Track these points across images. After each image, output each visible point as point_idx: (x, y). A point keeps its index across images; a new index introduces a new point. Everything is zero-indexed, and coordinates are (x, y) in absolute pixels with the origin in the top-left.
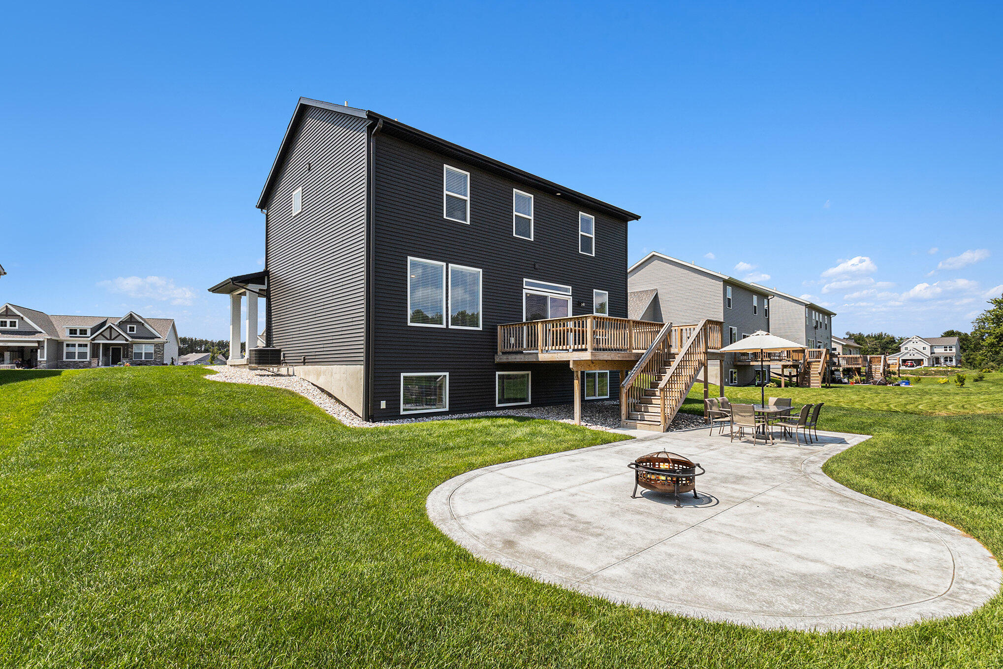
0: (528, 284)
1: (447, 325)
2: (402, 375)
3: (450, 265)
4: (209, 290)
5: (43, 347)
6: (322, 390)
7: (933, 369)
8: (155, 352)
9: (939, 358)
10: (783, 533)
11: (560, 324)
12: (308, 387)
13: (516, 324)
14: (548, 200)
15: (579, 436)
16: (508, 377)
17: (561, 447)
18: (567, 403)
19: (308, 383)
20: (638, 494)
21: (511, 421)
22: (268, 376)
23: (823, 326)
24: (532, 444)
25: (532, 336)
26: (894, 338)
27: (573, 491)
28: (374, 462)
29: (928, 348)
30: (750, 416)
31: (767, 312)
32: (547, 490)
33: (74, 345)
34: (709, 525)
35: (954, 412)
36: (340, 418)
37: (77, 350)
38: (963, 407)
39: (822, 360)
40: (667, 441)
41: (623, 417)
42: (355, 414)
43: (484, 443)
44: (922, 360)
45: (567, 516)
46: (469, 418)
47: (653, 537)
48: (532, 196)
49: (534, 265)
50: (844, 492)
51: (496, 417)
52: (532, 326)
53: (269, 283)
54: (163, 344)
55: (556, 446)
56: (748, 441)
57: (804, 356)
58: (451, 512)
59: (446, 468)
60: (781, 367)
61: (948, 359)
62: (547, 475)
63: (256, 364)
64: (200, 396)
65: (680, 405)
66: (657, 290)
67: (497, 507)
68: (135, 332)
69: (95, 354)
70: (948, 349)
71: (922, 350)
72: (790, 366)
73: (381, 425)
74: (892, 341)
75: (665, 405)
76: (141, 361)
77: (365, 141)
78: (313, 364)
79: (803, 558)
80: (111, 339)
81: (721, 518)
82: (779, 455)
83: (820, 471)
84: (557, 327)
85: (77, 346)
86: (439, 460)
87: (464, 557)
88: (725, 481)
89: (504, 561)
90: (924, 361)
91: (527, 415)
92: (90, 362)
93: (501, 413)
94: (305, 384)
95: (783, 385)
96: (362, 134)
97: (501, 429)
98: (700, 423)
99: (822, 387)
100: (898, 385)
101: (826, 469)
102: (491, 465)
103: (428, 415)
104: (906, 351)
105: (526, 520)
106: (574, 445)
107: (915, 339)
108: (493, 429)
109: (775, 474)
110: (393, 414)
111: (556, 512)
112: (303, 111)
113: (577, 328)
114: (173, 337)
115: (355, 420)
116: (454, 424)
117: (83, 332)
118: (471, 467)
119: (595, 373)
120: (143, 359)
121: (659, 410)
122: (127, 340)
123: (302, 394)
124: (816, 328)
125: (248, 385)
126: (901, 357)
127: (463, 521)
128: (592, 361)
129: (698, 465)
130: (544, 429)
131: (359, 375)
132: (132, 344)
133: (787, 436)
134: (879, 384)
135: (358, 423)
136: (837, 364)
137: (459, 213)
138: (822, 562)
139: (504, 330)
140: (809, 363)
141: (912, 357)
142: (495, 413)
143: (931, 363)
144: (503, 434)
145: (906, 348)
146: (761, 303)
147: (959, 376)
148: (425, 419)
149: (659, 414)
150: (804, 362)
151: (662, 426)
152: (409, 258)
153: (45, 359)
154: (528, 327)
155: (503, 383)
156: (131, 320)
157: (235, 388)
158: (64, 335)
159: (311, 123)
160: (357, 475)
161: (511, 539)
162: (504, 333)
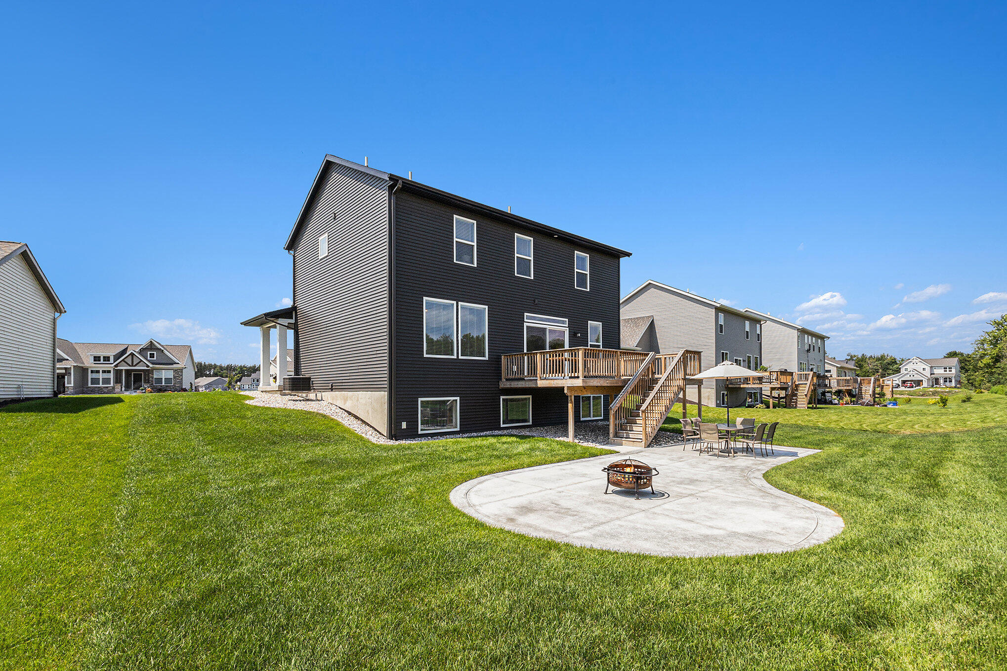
0: (528, 318)
1: (458, 356)
2: (420, 400)
3: (460, 303)
4: (241, 324)
5: (70, 373)
6: (350, 413)
7: (931, 389)
8: (175, 377)
9: (938, 379)
10: (708, 515)
11: (556, 355)
12: (336, 411)
13: (518, 355)
14: (546, 242)
15: (571, 451)
16: (512, 400)
17: (555, 459)
18: (562, 423)
19: (336, 407)
20: (609, 491)
21: (514, 439)
22: (300, 401)
23: (816, 349)
24: (530, 456)
25: (531, 365)
26: (895, 359)
27: (560, 489)
28: (405, 470)
29: (928, 369)
30: (715, 433)
31: (759, 337)
32: (541, 489)
33: (98, 372)
34: (656, 510)
35: (918, 431)
36: (368, 437)
37: (101, 376)
38: (928, 426)
39: (809, 382)
40: (646, 455)
41: (611, 435)
42: (380, 433)
43: (491, 456)
44: (922, 381)
45: (554, 505)
46: (477, 437)
47: (613, 517)
48: (532, 239)
49: (534, 301)
50: (770, 490)
51: (501, 435)
52: (531, 357)
53: (296, 318)
54: (181, 370)
55: (551, 458)
56: (715, 455)
57: (792, 379)
58: (468, 503)
59: (462, 474)
60: (769, 389)
61: (948, 380)
62: (542, 479)
63: (290, 390)
64: (249, 418)
65: (660, 425)
66: (653, 316)
67: (503, 500)
68: (155, 359)
69: (118, 380)
70: (948, 370)
71: (922, 371)
72: (778, 389)
73: (403, 442)
74: (894, 362)
75: (646, 424)
76: (161, 386)
77: (387, 198)
78: (340, 390)
79: (712, 527)
80: (132, 366)
81: (666, 506)
82: (734, 465)
83: (761, 477)
84: (553, 357)
85: (101, 372)
86: (455, 469)
87: (480, 525)
88: (681, 483)
89: (507, 527)
90: (924, 381)
91: (528, 434)
92: (113, 388)
93: (505, 432)
94: (334, 408)
95: (771, 406)
96: (384, 192)
97: (506, 446)
98: (679, 440)
99: (808, 408)
100: (886, 406)
101: (766, 476)
102: (497, 472)
103: (442, 434)
104: (906, 372)
105: (524, 507)
106: (566, 458)
107: (915, 360)
108: (498, 445)
109: (723, 478)
110: (412, 434)
111: (546, 503)
112: (328, 167)
113: (570, 358)
114: (190, 363)
115: (380, 438)
116: (465, 441)
117: (107, 359)
118: (481, 474)
119: (590, 397)
120: (163, 384)
121: (641, 429)
122: (148, 366)
123: (333, 417)
124: (808, 351)
125: (285, 409)
126: (901, 377)
127: (477, 507)
128: (584, 387)
129: (655, 469)
130: (542, 445)
131: (383, 400)
132: (153, 369)
133: (748, 450)
134: (866, 405)
135: (384, 441)
136: (828, 386)
137: (466, 257)
138: (724, 529)
139: (507, 359)
140: (797, 386)
141: (912, 378)
142: (500, 432)
143: (931, 384)
144: (507, 449)
145: (906, 369)
146: (753, 328)
147: (942, 398)
148: (439, 437)
149: (641, 433)
150: (792, 384)
151: (643, 442)
152: (425, 298)
153: (72, 385)
154: (528, 357)
155: (507, 406)
156: (151, 346)
157: (275, 412)
158: (89, 362)
159: (335, 177)
160: (394, 479)
161: (513, 517)
162: (508, 362)
